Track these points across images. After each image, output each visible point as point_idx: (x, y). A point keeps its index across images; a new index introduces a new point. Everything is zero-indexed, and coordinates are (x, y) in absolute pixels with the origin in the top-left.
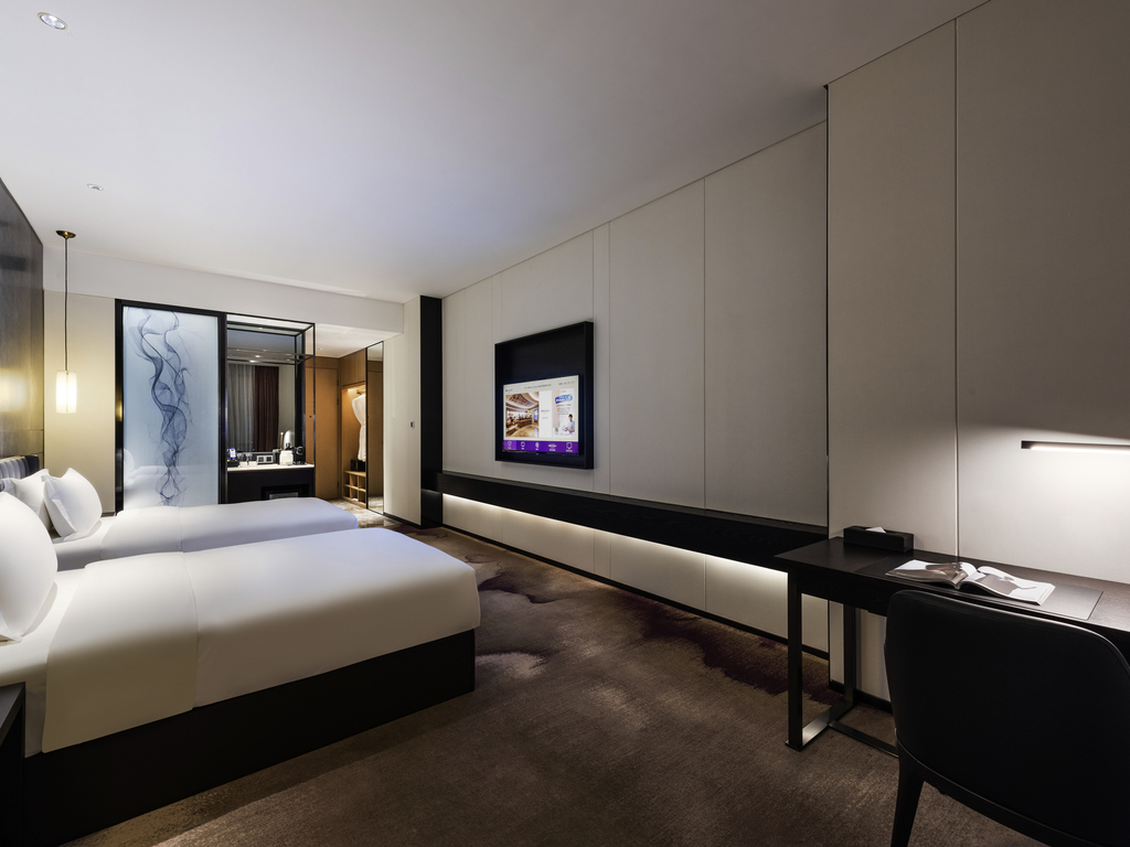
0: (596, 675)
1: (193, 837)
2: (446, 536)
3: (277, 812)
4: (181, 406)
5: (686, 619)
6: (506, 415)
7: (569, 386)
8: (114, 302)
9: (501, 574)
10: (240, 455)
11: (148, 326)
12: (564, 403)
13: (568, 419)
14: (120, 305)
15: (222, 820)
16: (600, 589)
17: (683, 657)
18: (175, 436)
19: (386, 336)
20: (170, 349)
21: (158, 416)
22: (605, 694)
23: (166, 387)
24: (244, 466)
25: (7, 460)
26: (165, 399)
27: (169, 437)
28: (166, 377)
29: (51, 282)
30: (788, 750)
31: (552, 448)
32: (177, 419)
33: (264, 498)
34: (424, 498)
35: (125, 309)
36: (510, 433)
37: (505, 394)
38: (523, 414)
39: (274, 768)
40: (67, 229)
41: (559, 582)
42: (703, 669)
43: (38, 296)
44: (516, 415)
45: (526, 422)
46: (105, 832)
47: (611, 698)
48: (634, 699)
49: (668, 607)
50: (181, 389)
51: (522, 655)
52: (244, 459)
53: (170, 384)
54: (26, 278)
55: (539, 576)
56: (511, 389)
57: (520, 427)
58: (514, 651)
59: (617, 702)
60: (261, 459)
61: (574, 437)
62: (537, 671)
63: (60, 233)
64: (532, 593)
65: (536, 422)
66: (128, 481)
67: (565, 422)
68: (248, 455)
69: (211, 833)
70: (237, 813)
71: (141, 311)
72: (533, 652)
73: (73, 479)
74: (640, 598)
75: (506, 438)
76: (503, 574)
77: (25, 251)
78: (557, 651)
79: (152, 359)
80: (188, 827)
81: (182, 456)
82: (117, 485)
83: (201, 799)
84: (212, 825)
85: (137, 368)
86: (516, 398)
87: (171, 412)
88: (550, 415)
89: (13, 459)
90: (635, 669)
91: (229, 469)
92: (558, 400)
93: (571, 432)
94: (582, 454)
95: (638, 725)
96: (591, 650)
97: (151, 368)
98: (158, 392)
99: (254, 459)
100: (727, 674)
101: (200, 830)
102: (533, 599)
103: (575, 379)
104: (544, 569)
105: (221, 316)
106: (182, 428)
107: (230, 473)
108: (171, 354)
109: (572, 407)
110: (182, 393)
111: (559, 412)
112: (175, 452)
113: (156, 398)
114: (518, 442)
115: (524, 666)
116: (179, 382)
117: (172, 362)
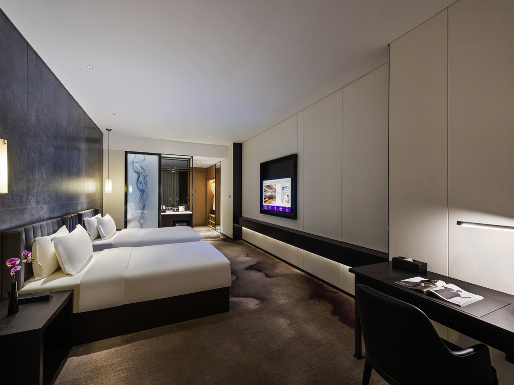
0: (280, 312)
1: (120, 349)
2: (242, 244)
3: (147, 345)
4: (146, 190)
5: (332, 292)
6: (264, 194)
7: (287, 182)
8: (124, 152)
9: (258, 263)
10: (166, 208)
11: (135, 160)
12: (286, 190)
13: (287, 197)
14: (126, 153)
15: (129, 345)
16: (298, 274)
17: (323, 309)
18: (144, 201)
19: (221, 159)
20: (143, 169)
21: (138, 193)
22: (281, 320)
23: (141, 183)
24: (168, 213)
25: (88, 211)
26: (141, 187)
27: (142, 202)
28: (141, 179)
29: (105, 147)
30: (353, 358)
31: (281, 209)
32: (145, 195)
33: (174, 225)
34: (234, 228)
35: (128, 154)
36: (265, 202)
37: (264, 185)
38: (270, 194)
39: (151, 330)
40: (109, 128)
41: (282, 269)
42: (329, 316)
43: (101, 152)
44: (268, 194)
45: (272, 198)
46: (96, 342)
47: (283, 323)
48: (292, 324)
49: (326, 285)
50: (146, 183)
51: (253, 299)
52: (168, 209)
53: (142, 182)
54: (97, 145)
55: (274, 266)
56: (266, 183)
57: (269, 199)
58: (251, 297)
59: (284, 325)
60: (174, 210)
61: (289, 205)
62: (256, 307)
63: (107, 129)
64: (268, 272)
65: (275, 197)
66: (129, 217)
67: (286, 198)
68: (170, 208)
69: (125, 349)
70: (134, 344)
71: (133, 155)
72: (258, 299)
73: (107, 217)
74: (315, 279)
75: (264, 204)
76: (259, 263)
77: (97, 136)
78: (268, 299)
79: (137, 172)
80: (119, 345)
81: (146, 208)
82: (125, 218)
83: (125, 337)
84: (126, 346)
85: (132, 176)
86: (268, 186)
87: (142, 192)
88: (280, 195)
89: (90, 210)
90: (299, 312)
91: (162, 214)
92: (283, 188)
93: (288, 203)
94: (292, 213)
95: (289, 336)
96: (283, 301)
97: (136, 176)
98: (138, 185)
99: (171, 210)
100: (340, 320)
101: (122, 347)
102: (267, 276)
103: (289, 179)
104: (277, 262)
105: (159, 155)
106: (146, 198)
107: (162, 215)
108: (143, 170)
109: (288, 191)
110: (146, 185)
111: (283, 194)
112: (144, 207)
113: (138, 187)
114: (268, 206)
115: (252, 304)
116: (145, 181)
117: (143, 173)
